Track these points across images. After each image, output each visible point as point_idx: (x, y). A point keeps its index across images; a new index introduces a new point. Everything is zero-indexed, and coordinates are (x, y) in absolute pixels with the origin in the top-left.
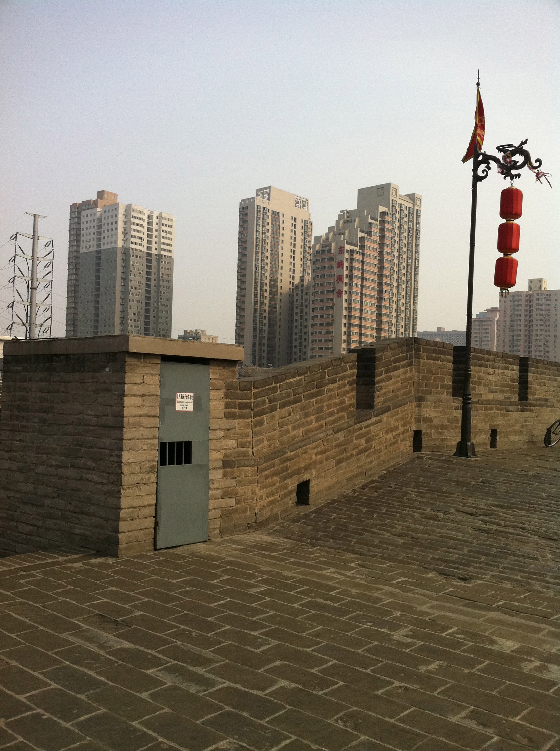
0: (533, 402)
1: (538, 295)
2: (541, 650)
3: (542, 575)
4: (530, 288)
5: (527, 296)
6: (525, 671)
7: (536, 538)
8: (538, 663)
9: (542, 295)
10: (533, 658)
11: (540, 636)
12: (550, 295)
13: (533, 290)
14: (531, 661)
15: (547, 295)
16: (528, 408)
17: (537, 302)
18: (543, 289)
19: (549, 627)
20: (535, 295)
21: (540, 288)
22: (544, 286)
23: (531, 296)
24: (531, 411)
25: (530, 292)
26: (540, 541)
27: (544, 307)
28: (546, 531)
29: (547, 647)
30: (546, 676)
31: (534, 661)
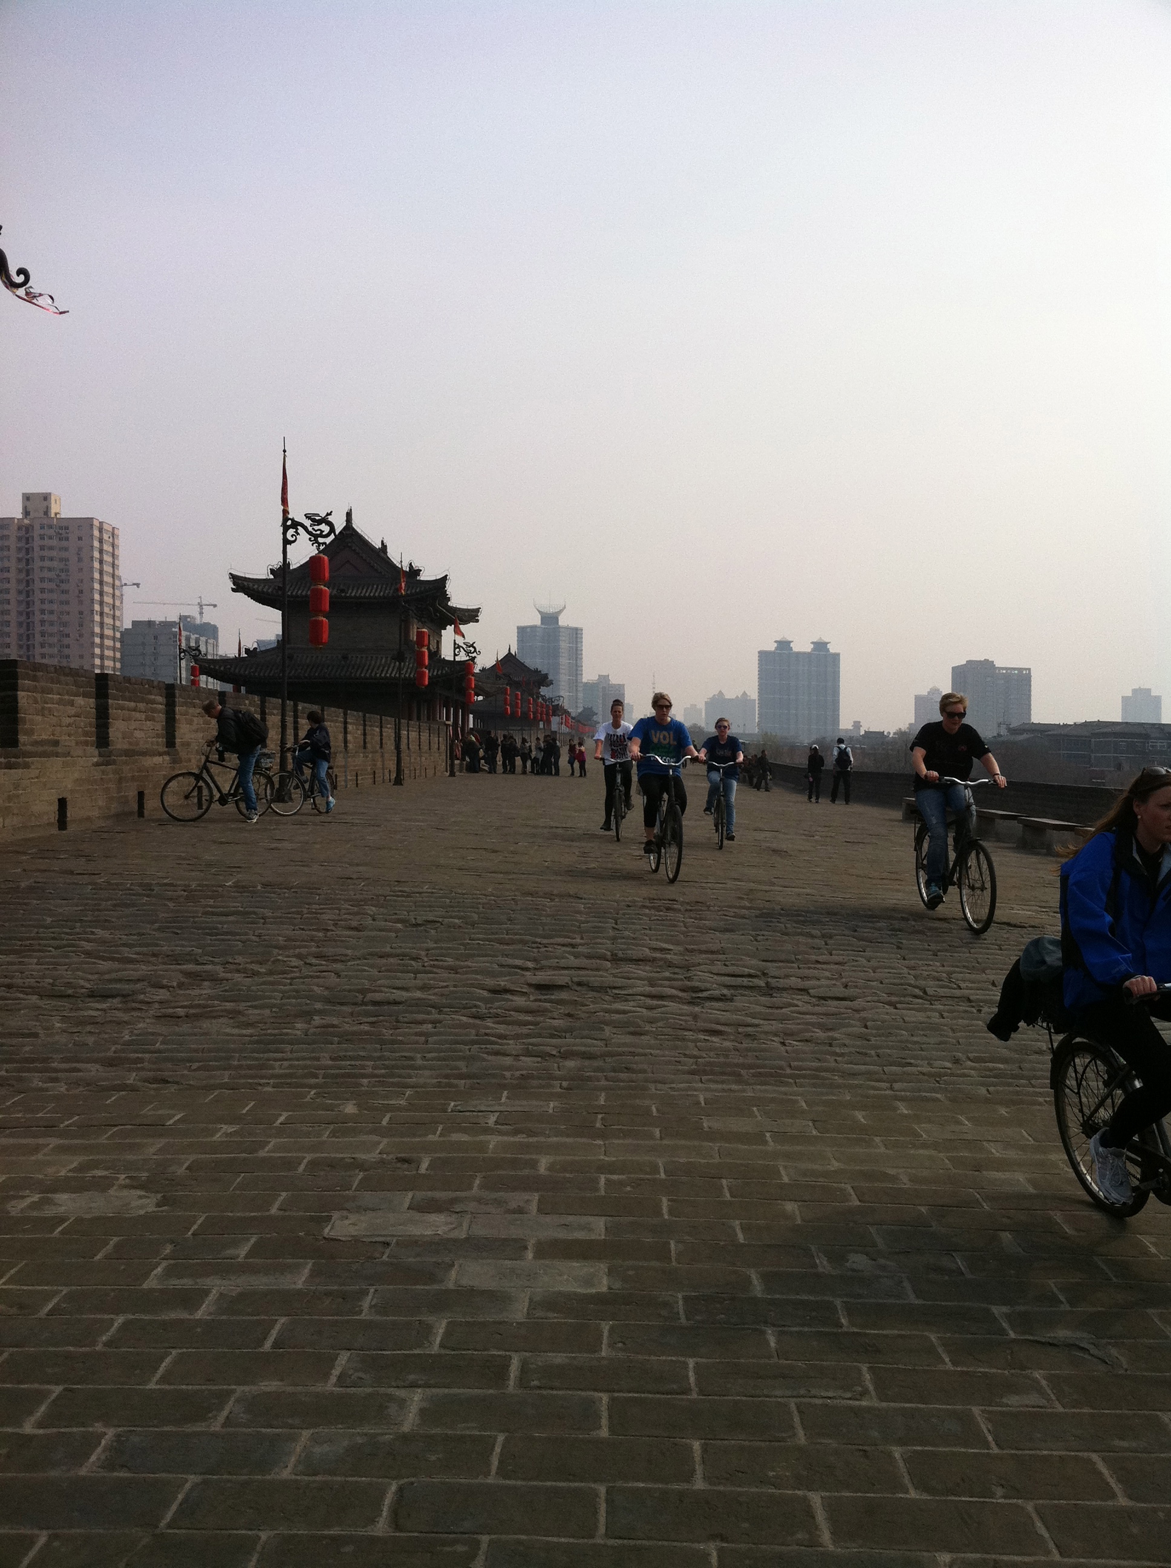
0: (29, 748)
1: (42, 528)
2: (41, 1176)
3: (45, 1060)
4: (26, 513)
5: (19, 528)
6: (13, 1214)
7: (34, 999)
8: (36, 1198)
9: (50, 527)
10: (28, 1191)
11: (40, 1156)
12: (67, 528)
13: (32, 515)
14: (23, 1197)
15: (61, 528)
16: (20, 760)
17: (42, 543)
18: (53, 515)
19: (55, 1139)
20: (37, 527)
21: (47, 512)
22: (54, 509)
23: (28, 529)
24: (27, 766)
25: (26, 521)
26: (41, 1003)
27: (54, 553)
28: (52, 985)
29: (50, 1170)
30: (49, 1212)
31: (28, 1196)
